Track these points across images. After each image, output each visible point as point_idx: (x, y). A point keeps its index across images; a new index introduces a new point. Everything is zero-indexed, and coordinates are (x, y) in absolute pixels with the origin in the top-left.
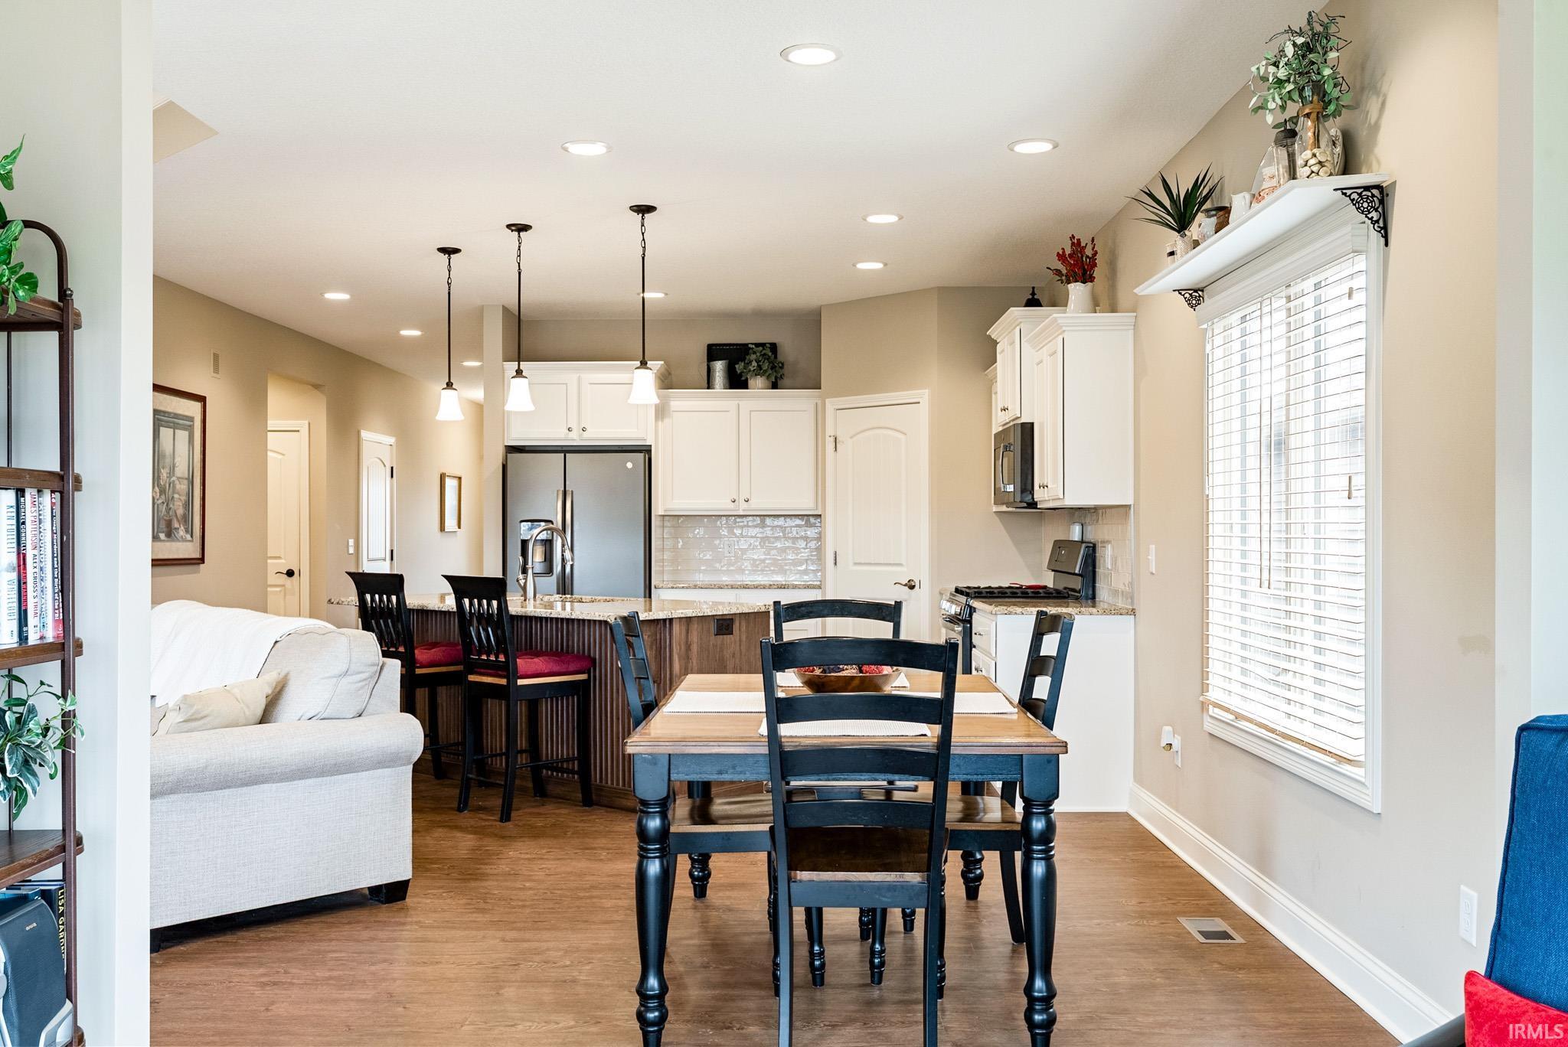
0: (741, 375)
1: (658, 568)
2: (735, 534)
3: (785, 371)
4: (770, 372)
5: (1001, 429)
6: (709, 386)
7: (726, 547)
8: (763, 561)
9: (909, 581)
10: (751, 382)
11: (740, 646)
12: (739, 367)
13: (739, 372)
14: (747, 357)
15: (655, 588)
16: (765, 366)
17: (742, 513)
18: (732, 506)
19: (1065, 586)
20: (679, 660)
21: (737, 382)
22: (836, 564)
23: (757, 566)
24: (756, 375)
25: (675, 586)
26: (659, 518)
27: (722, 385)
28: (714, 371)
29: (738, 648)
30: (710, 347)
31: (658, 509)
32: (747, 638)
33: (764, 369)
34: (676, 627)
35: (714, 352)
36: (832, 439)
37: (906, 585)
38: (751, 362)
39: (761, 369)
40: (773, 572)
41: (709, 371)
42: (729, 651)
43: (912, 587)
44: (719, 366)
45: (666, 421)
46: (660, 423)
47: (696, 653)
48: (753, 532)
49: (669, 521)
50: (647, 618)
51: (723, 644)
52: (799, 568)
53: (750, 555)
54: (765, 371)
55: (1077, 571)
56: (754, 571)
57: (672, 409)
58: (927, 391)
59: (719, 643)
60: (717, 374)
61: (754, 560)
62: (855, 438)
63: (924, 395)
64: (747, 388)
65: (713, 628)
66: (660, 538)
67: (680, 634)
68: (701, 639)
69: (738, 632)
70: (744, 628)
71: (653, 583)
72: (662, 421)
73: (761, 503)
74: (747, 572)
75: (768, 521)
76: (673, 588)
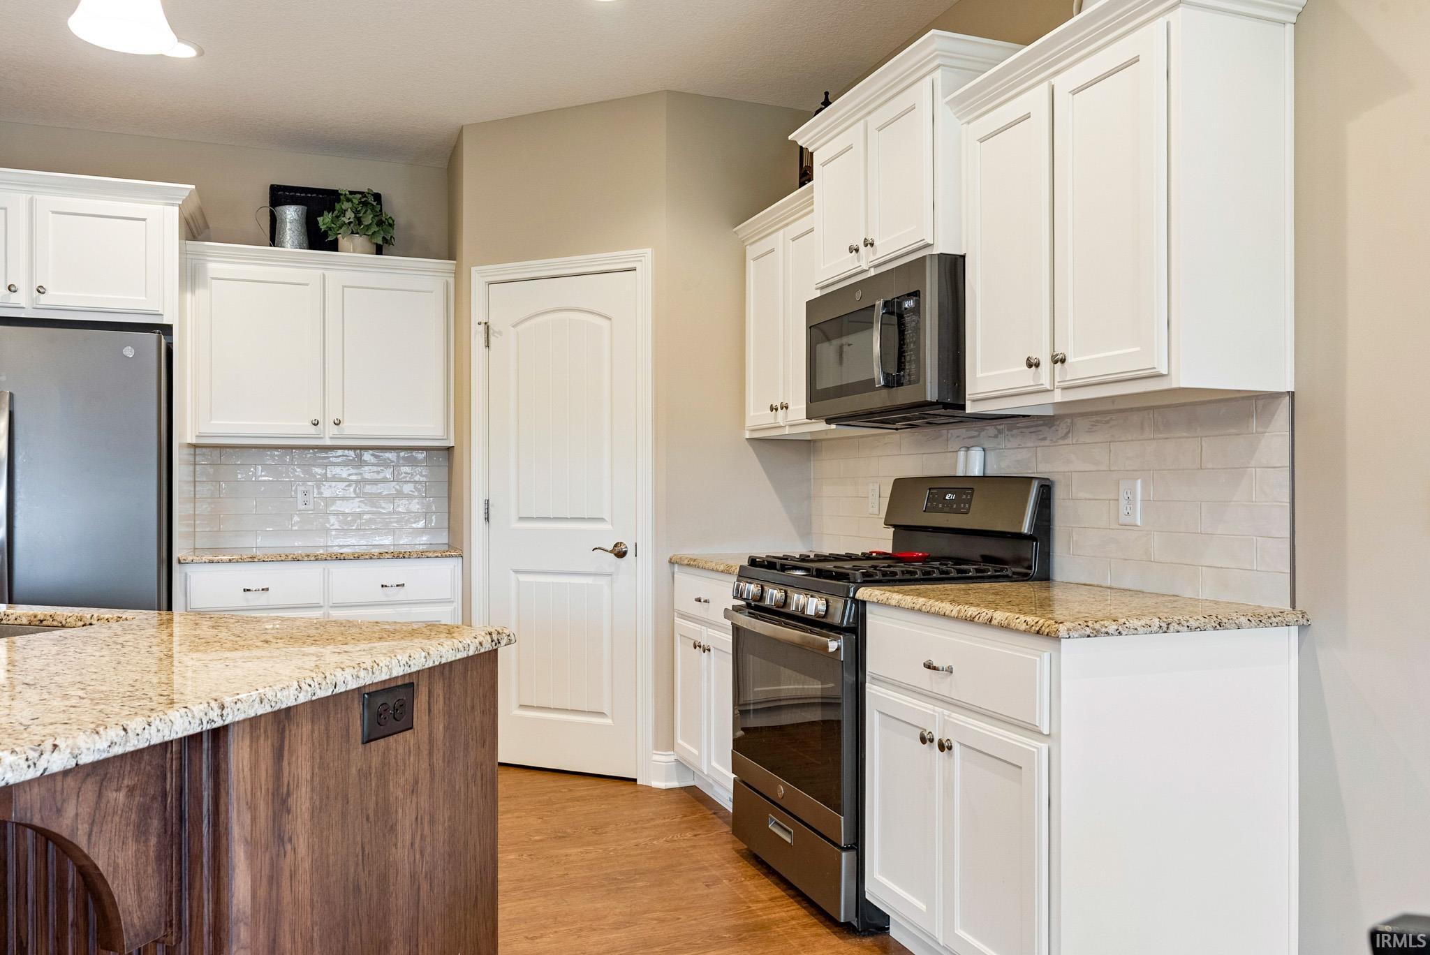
0: (326, 234)
1: (184, 529)
2: (313, 475)
3: (396, 233)
4: (375, 228)
5: (818, 294)
6: (274, 240)
7: (300, 495)
8: (360, 515)
9: (615, 546)
10: (343, 242)
11: (430, 754)
12: (324, 221)
13: (323, 228)
14: (337, 206)
15: (179, 562)
16: (368, 219)
17: (328, 442)
18: (312, 430)
19: (983, 552)
20: (251, 857)
21: (318, 240)
22: (487, 519)
23: (350, 523)
24: (352, 233)
25: (216, 559)
26: (186, 451)
27: (296, 242)
28: (284, 221)
29: (425, 765)
30: (275, 190)
31: (185, 433)
32: (446, 728)
33: (366, 223)
34: (239, 755)
35: (280, 195)
36: (482, 327)
37: (611, 552)
38: (343, 212)
39: (360, 223)
40: (376, 531)
41: (274, 221)
42: (402, 781)
43: (621, 555)
44: (291, 214)
45: (200, 292)
46: (189, 295)
47: (307, 816)
48: (344, 472)
49: (203, 455)
50: (118, 750)
51: (385, 763)
52: (414, 525)
53: (339, 506)
54: (368, 227)
55: (1025, 529)
56: (344, 531)
57: (211, 274)
58: (649, 251)
59: (376, 761)
60: (288, 226)
61: (344, 514)
62: (519, 328)
63: (644, 258)
64: (336, 249)
65: (357, 722)
66: (188, 482)
67: (255, 766)
68: (323, 766)
69: (426, 718)
70: (439, 705)
71: (176, 554)
72: (193, 291)
73: (359, 427)
74: (333, 533)
75: (367, 456)
76: (211, 562)
